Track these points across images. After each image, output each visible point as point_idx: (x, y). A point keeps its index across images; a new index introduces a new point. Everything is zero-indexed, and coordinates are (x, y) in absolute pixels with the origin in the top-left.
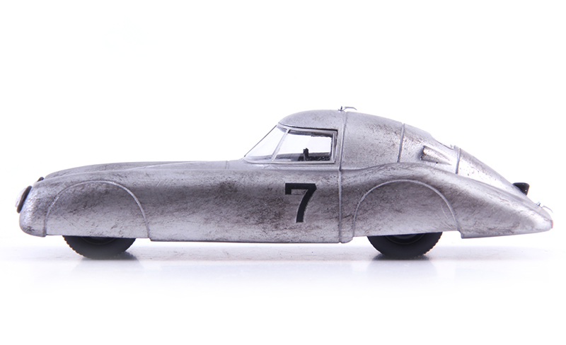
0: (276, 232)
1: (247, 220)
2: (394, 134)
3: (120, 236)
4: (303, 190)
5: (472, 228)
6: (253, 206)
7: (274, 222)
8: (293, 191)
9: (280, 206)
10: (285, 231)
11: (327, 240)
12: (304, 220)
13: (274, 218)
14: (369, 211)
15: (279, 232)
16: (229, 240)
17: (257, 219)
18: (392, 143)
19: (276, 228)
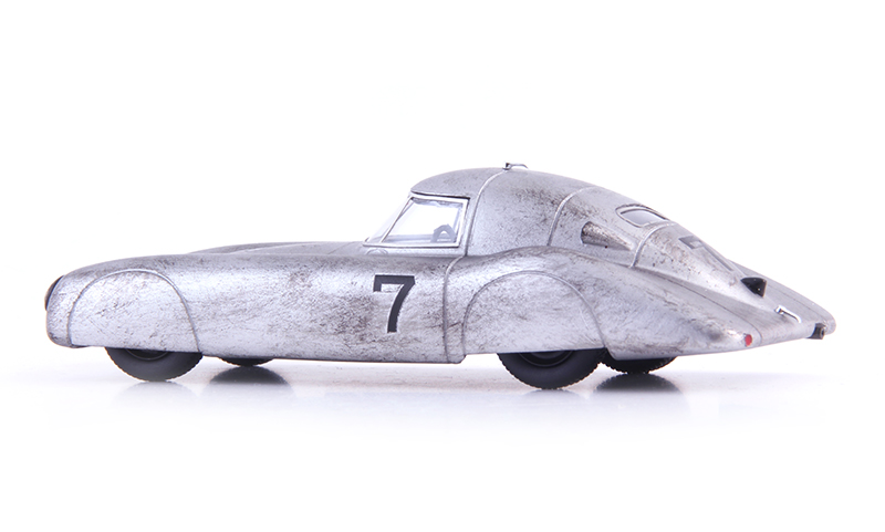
0: (362, 346)
1: (323, 328)
2: (549, 203)
3: (162, 348)
4: (398, 286)
5: (623, 345)
6: (331, 309)
7: (358, 331)
8: (384, 287)
9: (367, 309)
10: (374, 345)
11: (430, 359)
12: (398, 330)
13: (358, 326)
14: (484, 318)
15: (365, 346)
16: (303, 356)
17: (336, 327)
18: (543, 218)
19: (362, 339)
